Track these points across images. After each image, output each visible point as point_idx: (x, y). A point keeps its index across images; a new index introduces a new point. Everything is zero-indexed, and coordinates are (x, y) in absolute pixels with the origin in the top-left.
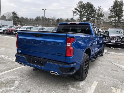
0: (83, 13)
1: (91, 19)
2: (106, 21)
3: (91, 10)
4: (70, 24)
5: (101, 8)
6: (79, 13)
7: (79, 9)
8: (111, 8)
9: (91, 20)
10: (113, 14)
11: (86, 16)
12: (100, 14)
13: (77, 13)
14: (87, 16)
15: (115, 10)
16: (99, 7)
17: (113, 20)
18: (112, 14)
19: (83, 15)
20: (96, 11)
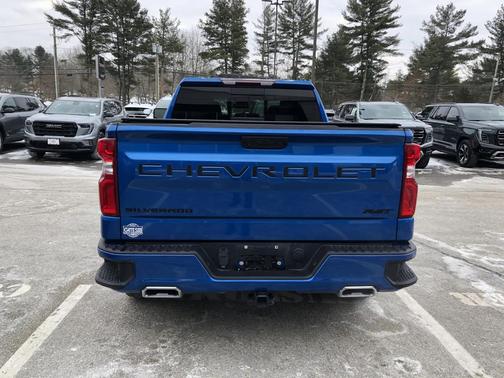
0: (95, 28)
1: (135, 60)
2: (190, 70)
3: (132, 21)
4: (234, 83)
5: (172, 18)
6: (77, 29)
7: (76, 11)
8: (205, 19)
9: (135, 63)
10: (216, 46)
11: (112, 45)
12: (170, 39)
13: (70, 26)
14: (117, 44)
15: (220, 29)
16: (161, 11)
17: (219, 65)
18: (212, 44)
19: (99, 40)
20: (151, 26)
